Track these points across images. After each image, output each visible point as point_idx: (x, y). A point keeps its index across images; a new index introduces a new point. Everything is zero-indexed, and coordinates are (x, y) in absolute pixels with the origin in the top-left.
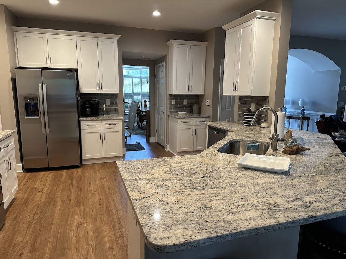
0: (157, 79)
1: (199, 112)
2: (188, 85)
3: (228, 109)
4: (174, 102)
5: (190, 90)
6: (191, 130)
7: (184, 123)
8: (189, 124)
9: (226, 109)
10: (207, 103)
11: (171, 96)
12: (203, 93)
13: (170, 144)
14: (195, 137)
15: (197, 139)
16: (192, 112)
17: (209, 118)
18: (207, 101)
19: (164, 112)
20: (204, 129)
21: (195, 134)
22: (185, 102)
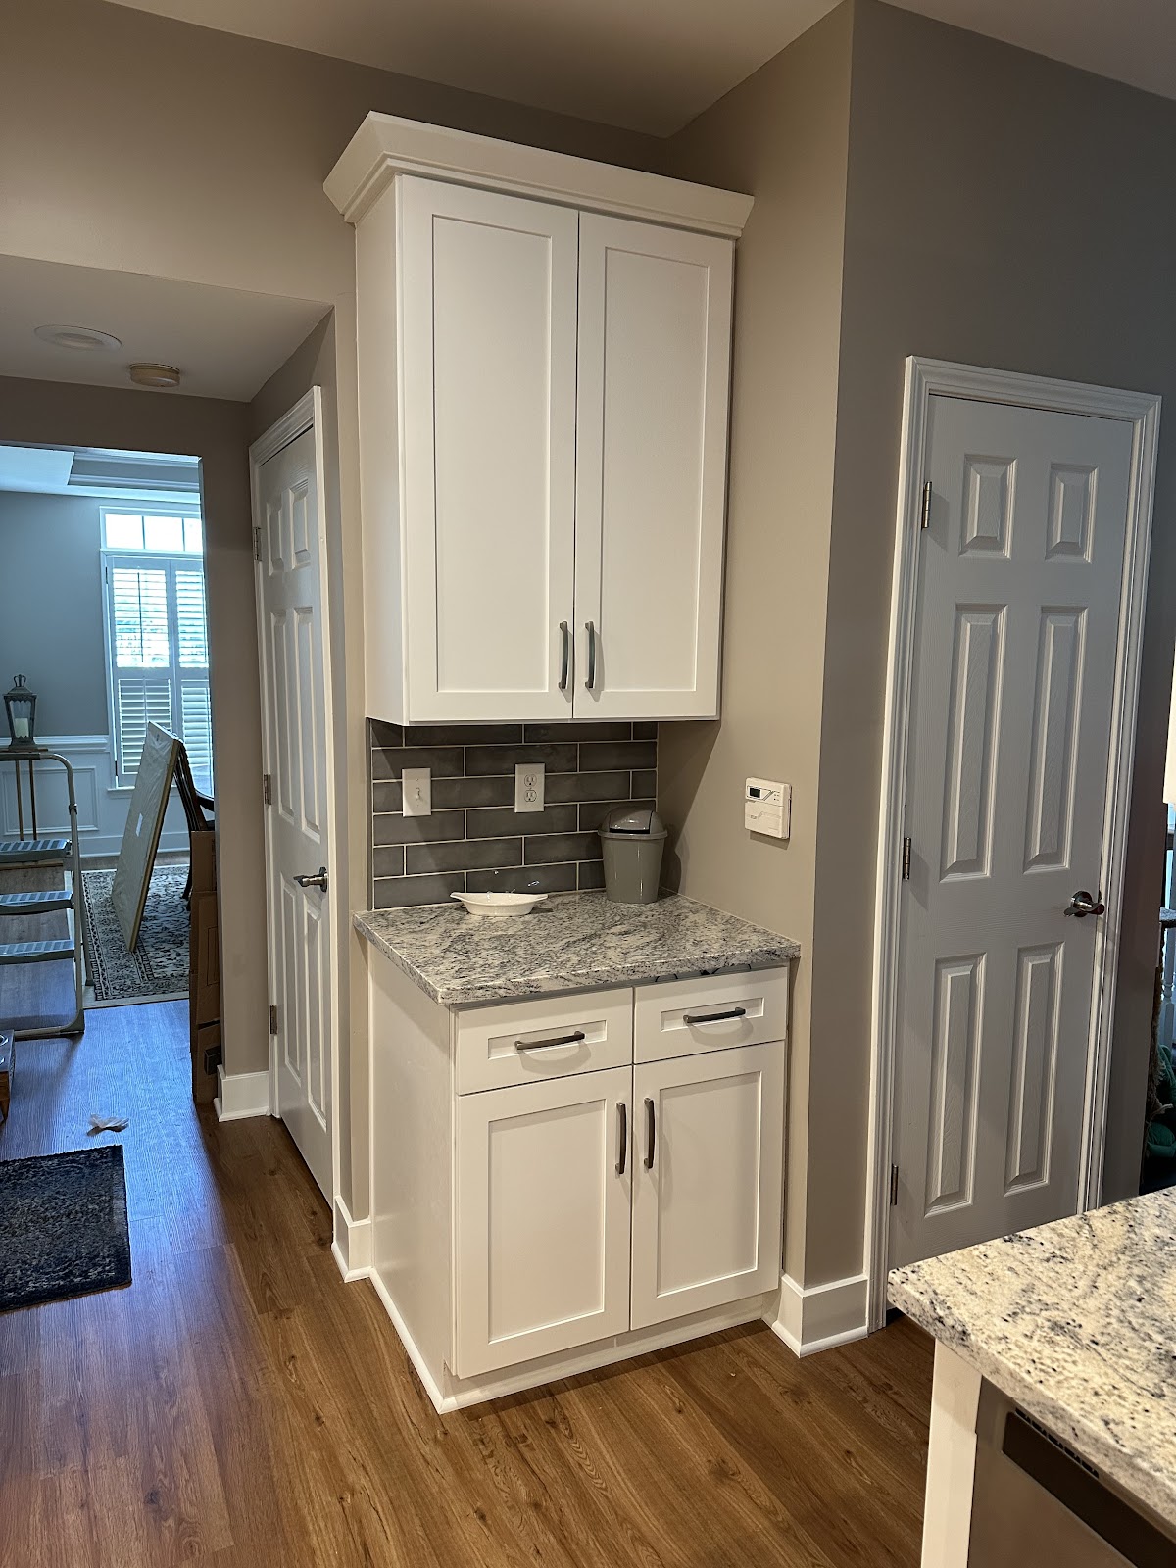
0: (266, 570)
1: (667, 881)
2: (564, 628)
3: (959, 867)
4: (416, 794)
5: (582, 676)
6: (605, 1123)
7: (522, 1047)
8: (585, 1055)
9: (943, 873)
10: (752, 807)
11: (385, 734)
12: (707, 710)
13: (379, 1212)
14: (643, 1176)
15: (662, 1203)
16: (596, 880)
17: (785, 970)
18: (755, 793)
19: (324, 885)
20: (731, 1094)
21: (643, 1156)
22: (530, 790)
